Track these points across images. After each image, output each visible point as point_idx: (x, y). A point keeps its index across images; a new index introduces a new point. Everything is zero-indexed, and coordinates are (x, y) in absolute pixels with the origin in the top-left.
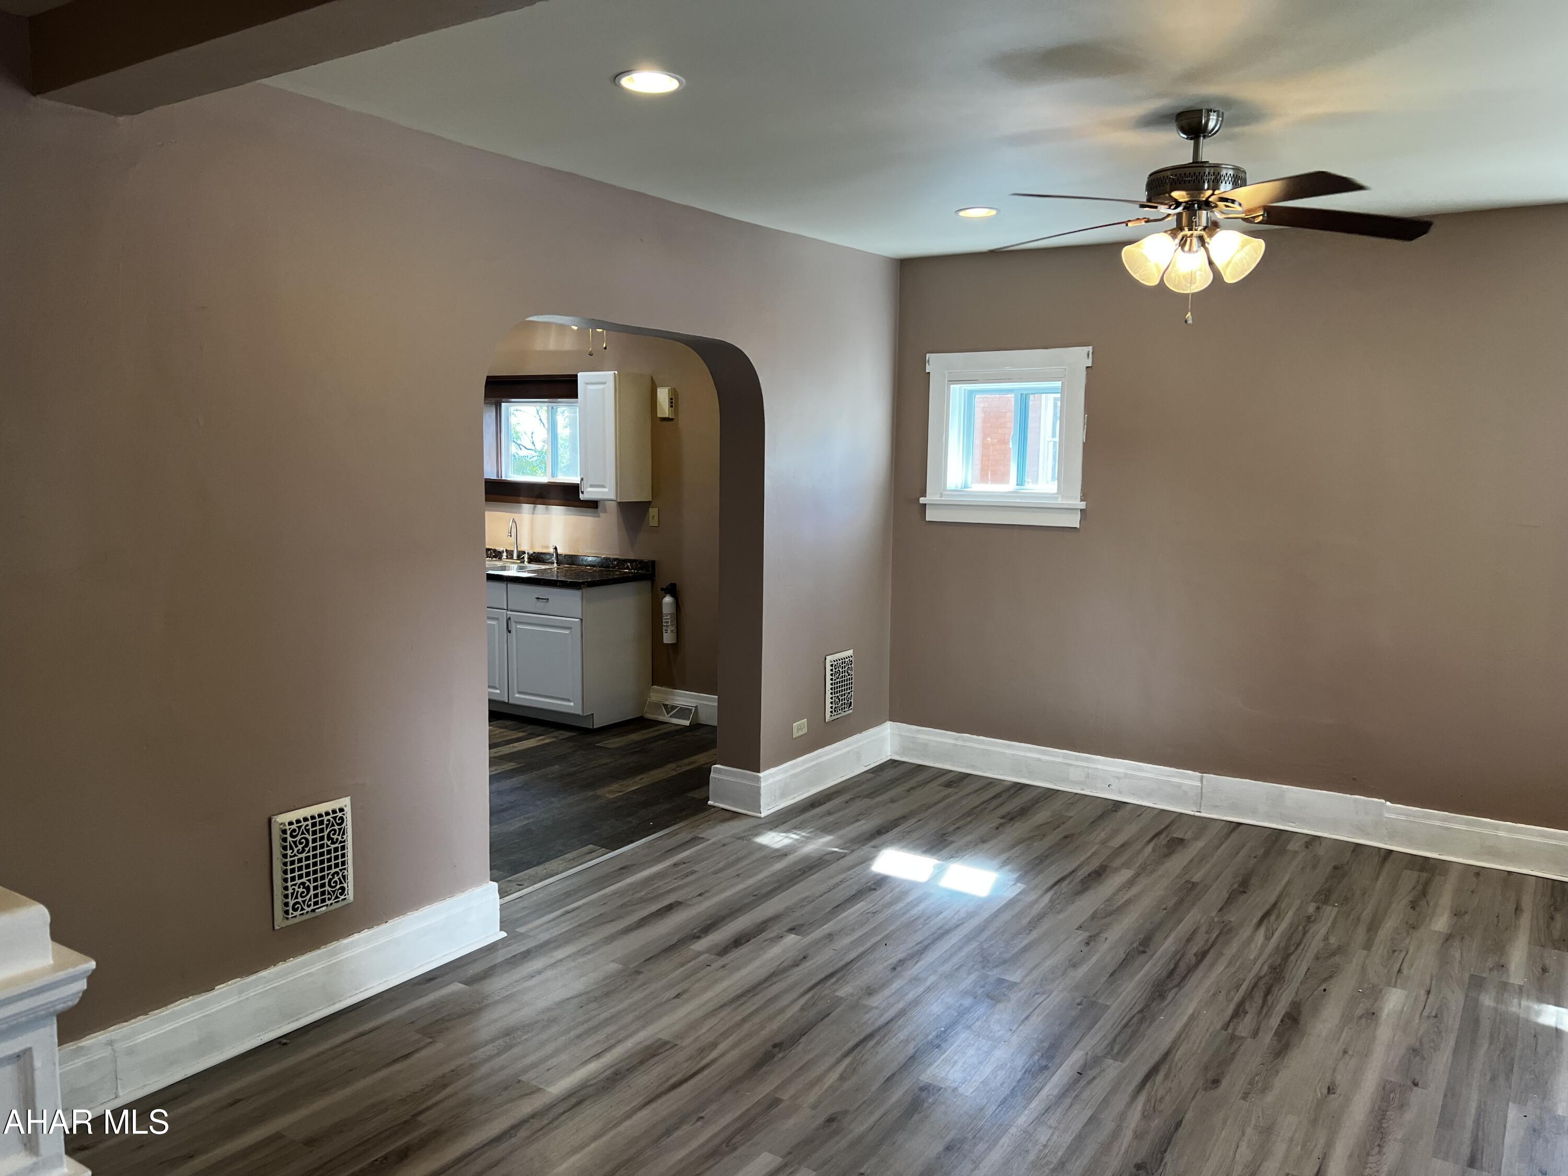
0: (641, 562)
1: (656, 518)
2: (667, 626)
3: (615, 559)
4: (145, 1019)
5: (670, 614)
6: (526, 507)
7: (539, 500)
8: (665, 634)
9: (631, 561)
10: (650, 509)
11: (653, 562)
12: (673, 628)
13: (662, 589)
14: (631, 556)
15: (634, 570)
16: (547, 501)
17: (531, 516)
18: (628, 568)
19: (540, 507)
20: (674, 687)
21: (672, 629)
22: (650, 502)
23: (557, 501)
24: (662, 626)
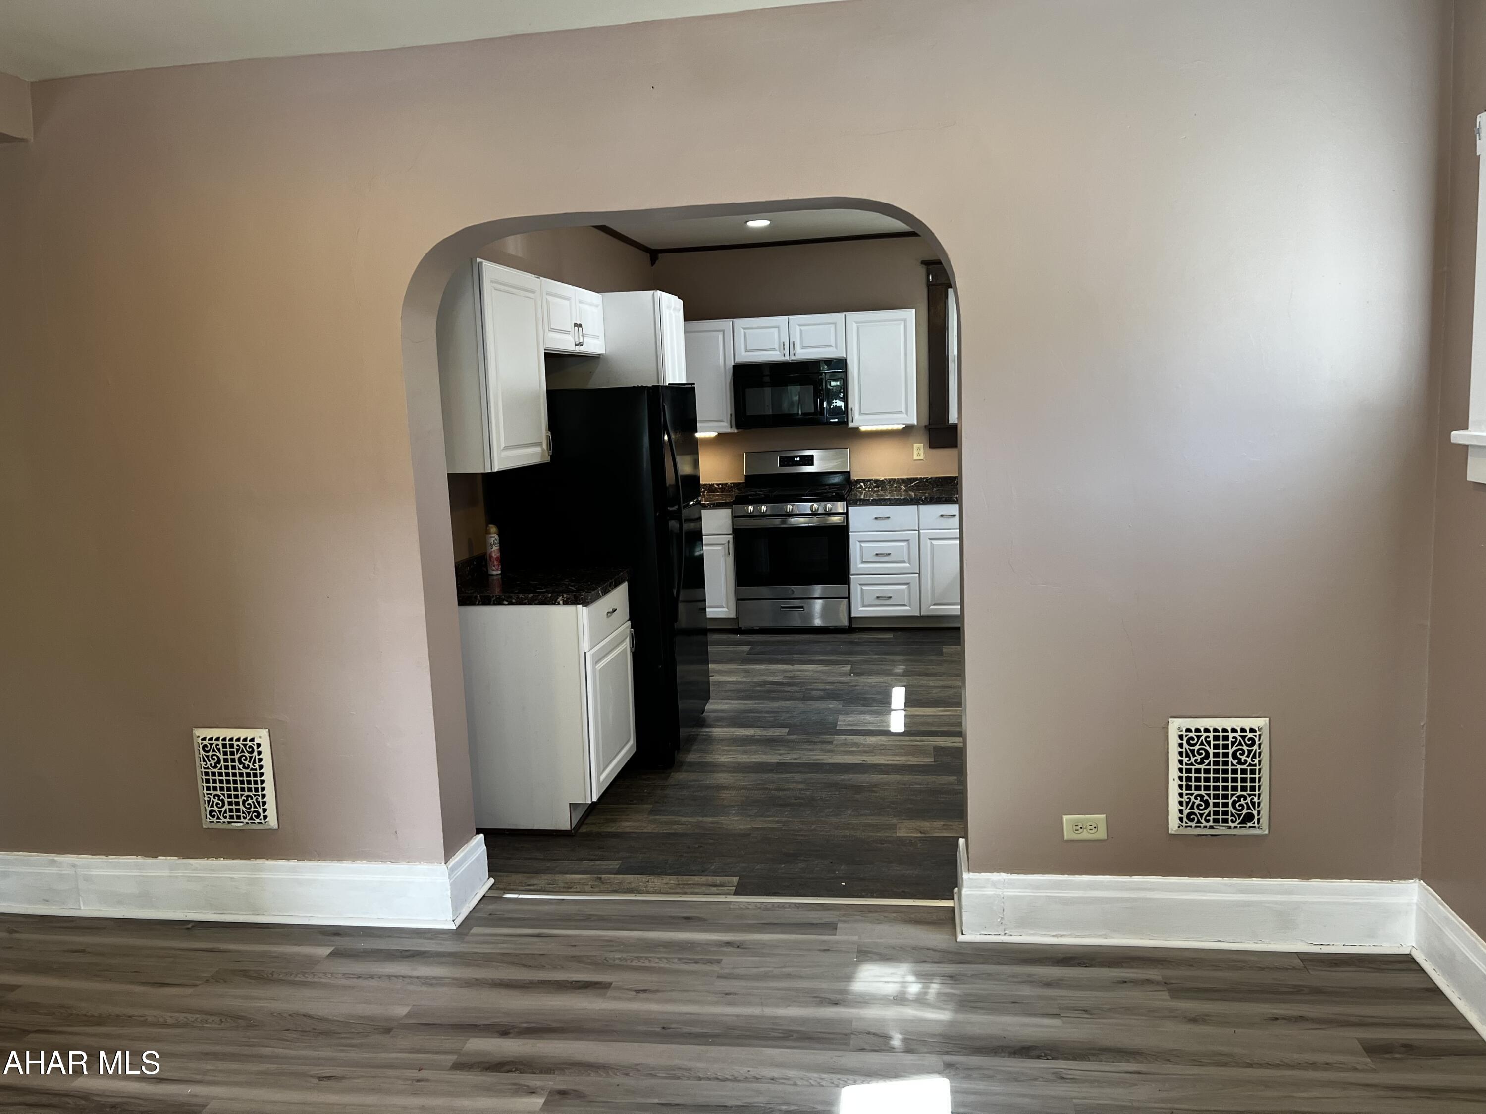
4: (105, 859)
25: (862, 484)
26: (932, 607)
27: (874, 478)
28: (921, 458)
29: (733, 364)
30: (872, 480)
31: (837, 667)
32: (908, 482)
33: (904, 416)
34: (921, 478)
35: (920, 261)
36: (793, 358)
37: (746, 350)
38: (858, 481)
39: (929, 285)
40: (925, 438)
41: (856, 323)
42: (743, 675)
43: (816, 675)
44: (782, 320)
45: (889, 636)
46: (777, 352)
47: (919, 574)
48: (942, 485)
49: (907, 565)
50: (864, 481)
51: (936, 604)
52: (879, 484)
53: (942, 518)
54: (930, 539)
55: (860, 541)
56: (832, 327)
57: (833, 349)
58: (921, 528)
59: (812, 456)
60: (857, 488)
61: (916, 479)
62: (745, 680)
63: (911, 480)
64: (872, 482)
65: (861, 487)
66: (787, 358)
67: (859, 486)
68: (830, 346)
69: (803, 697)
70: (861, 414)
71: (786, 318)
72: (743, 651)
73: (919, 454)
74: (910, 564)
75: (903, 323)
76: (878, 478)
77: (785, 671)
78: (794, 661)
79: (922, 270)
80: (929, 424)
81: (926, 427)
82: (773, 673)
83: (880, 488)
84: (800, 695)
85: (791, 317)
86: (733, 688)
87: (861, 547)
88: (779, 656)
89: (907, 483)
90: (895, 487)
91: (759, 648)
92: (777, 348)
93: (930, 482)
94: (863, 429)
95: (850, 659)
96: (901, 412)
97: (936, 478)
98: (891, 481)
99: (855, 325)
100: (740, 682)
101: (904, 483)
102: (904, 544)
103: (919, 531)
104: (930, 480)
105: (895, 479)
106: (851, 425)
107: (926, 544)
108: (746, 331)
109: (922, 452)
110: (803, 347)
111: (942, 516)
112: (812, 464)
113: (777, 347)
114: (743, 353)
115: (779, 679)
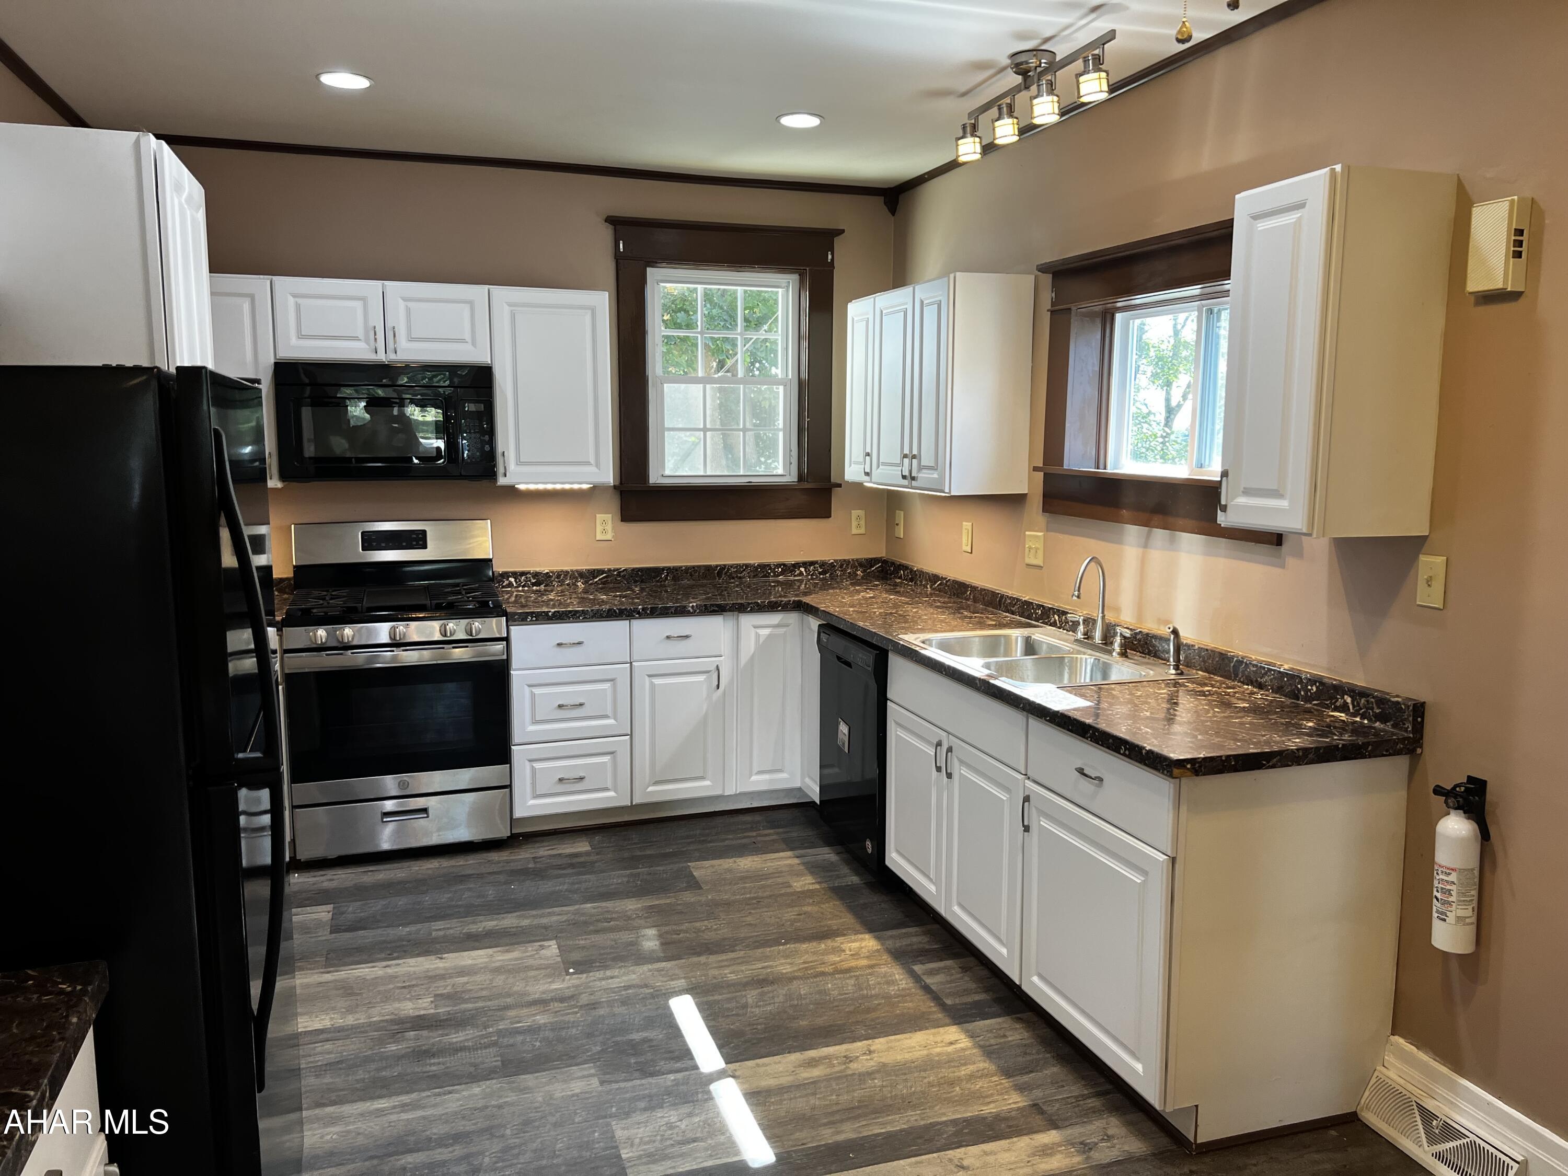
0: (1382, 701)
1: (1438, 586)
2: (1445, 903)
3: (1314, 680)
5: (1460, 871)
6: (1133, 532)
7: (1157, 518)
8: (1437, 925)
9: (1358, 693)
10: (1423, 558)
11: (1419, 709)
12: (1468, 912)
13: (1438, 791)
14: (1360, 680)
15: (1363, 717)
16: (1171, 520)
17: (1141, 550)
18: (1344, 708)
19: (1159, 534)
20: (1459, 1068)
21: (1461, 913)
22: (1423, 539)
23: (1190, 523)
24: (1430, 896)
25: (512, 580)
26: (650, 789)
27: (532, 570)
28: (609, 536)
29: (272, 361)
30: (529, 573)
31: (531, 948)
32: (589, 575)
33: (593, 469)
34: (609, 570)
35: (605, 217)
36: (392, 357)
37: (301, 336)
38: (505, 575)
39: (619, 258)
40: (615, 504)
41: (510, 305)
42: (342, 1003)
43: (499, 980)
44: (371, 288)
45: (582, 846)
46: (361, 345)
47: (631, 735)
48: (642, 581)
49: (611, 721)
50: (515, 575)
51: (657, 783)
52: (542, 579)
53: (668, 641)
54: (649, 676)
55: (529, 686)
56: (466, 309)
57: (469, 347)
58: (635, 657)
59: (424, 532)
60: (503, 587)
61: (601, 572)
62: (350, 1020)
63: (594, 573)
64: (529, 576)
65: (510, 585)
66: (382, 357)
67: (506, 582)
68: (463, 341)
69: (505, 1063)
70: (519, 463)
71: (378, 284)
72: (319, 924)
73: (604, 531)
74: (615, 719)
75: (590, 312)
76: (538, 570)
77: (433, 978)
78: (435, 941)
79: (606, 233)
80: (621, 483)
81: (615, 487)
82: (409, 987)
83: (542, 586)
84: (490, 1058)
85: (386, 283)
86: (332, 1057)
87: (533, 695)
88: (403, 931)
89: (587, 578)
90: (568, 585)
91: (353, 910)
92: (361, 336)
93: (624, 576)
94: (522, 487)
95: (544, 921)
96: (588, 463)
97: (633, 569)
98: (561, 576)
99: (507, 309)
100: (340, 1029)
101: (581, 578)
102: (607, 686)
103: (631, 663)
104: (625, 573)
105: (567, 572)
106: (502, 481)
107: (643, 684)
108: (300, 301)
109: (609, 527)
110: (411, 339)
111: (668, 637)
112: (425, 547)
113: (360, 333)
114: (294, 341)
115: (423, 1006)
